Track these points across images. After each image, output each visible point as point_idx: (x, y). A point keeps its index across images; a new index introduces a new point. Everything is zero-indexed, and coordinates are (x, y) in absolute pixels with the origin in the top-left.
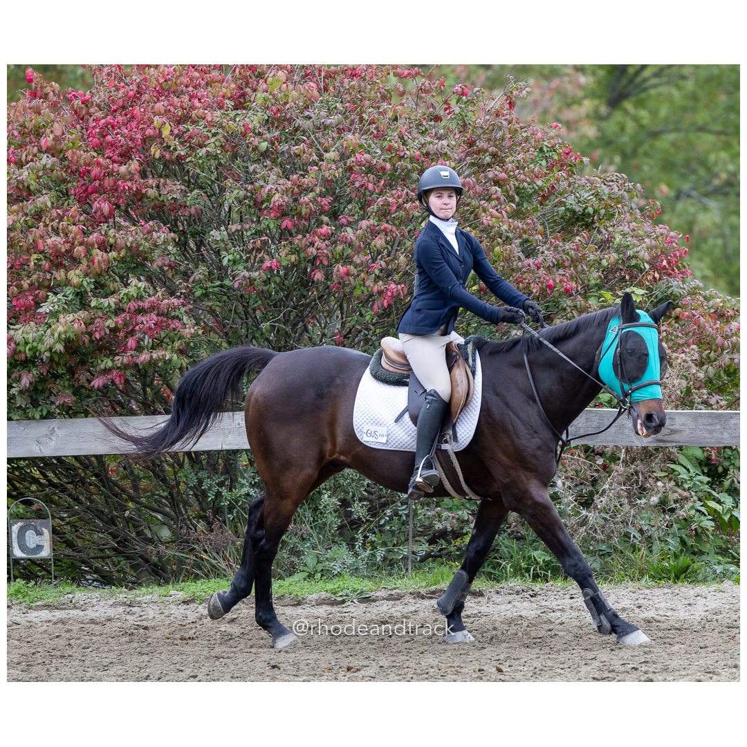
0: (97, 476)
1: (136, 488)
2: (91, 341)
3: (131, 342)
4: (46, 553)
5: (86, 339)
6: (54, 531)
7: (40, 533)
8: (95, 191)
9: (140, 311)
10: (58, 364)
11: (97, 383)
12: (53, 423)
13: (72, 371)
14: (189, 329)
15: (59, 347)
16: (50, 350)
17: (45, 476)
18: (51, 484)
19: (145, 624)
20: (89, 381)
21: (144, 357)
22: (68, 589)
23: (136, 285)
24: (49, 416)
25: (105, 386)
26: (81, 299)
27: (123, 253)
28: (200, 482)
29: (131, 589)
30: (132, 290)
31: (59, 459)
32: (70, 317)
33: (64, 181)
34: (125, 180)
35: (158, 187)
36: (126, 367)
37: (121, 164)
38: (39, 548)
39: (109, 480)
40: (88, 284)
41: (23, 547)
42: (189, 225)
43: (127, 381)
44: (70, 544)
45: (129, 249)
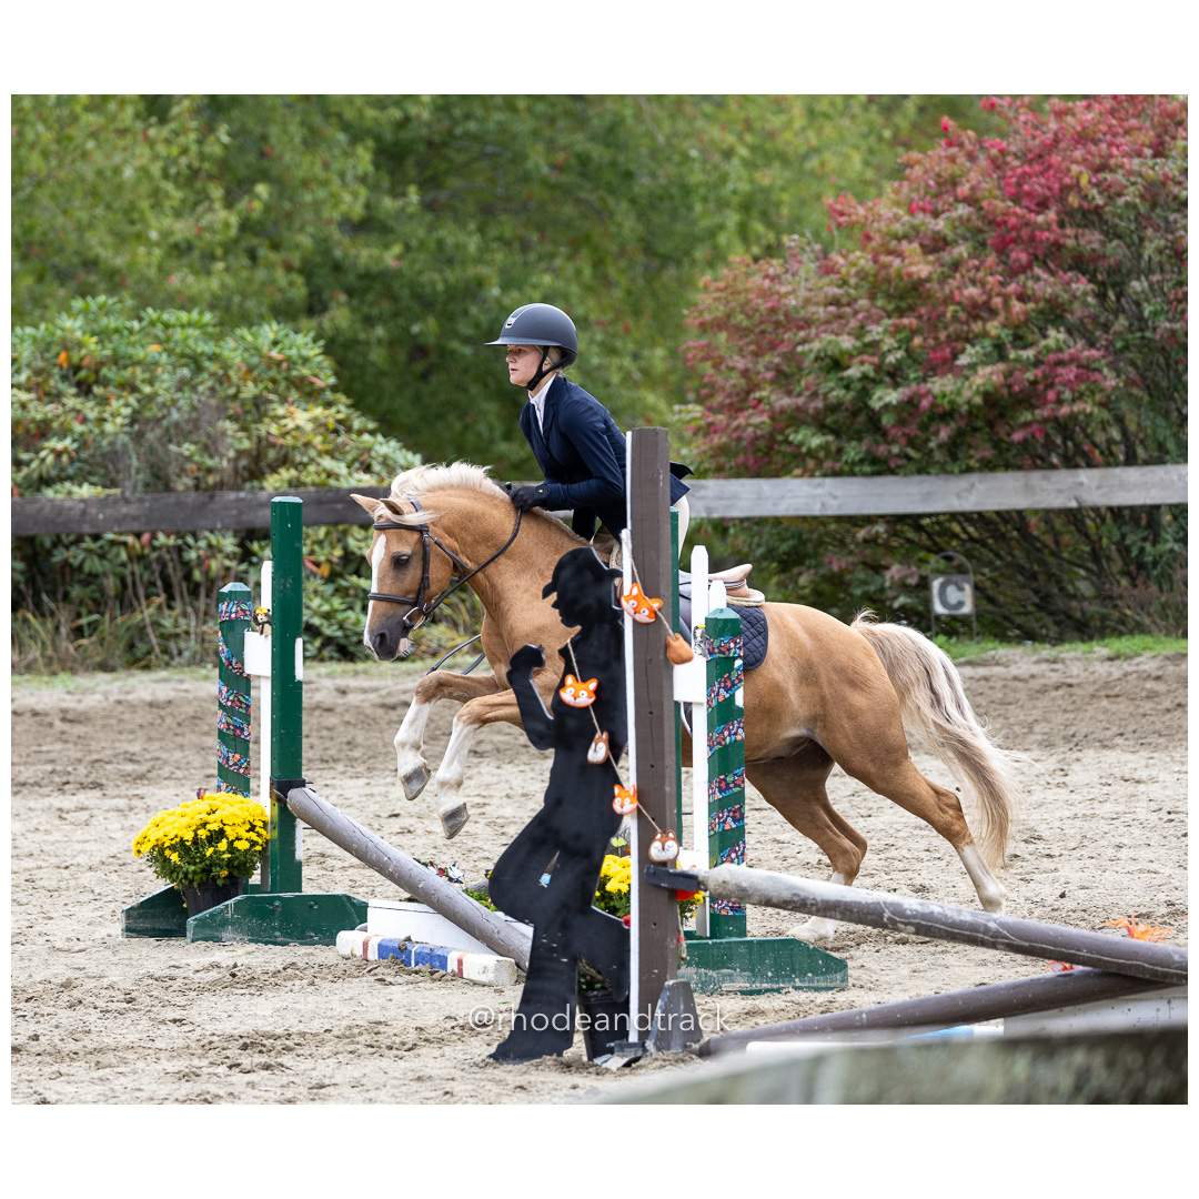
0: (1018, 530)
1: (1057, 543)
2: (1010, 394)
3: (1051, 395)
4: (967, 609)
5: (1005, 391)
6: (977, 588)
7: (961, 589)
8: (1013, 241)
9: (1060, 363)
10: (977, 417)
11: (1017, 436)
12: (974, 478)
13: (991, 424)
14: (1110, 381)
15: (978, 400)
16: (969, 402)
17: (965, 531)
18: (971, 539)
19: (1069, 681)
20: (1009, 435)
21: (1065, 410)
22: (990, 645)
23: (1056, 336)
24: (968, 470)
25: (1026, 440)
26: (999, 351)
27: (1041, 305)
28: (1123, 537)
29: (1054, 645)
30: (1051, 342)
31: (980, 514)
32: (988, 369)
33: (980, 231)
34: (1042, 230)
35: (1076, 237)
36: (1046, 420)
37: (1038, 213)
38: (961, 604)
39: (1030, 535)
40: (1006, 335)
41: (944, 603)
42: (1109, 275)
43: (1047, 435)
44: (991, 600)
45: (1048, 301)
